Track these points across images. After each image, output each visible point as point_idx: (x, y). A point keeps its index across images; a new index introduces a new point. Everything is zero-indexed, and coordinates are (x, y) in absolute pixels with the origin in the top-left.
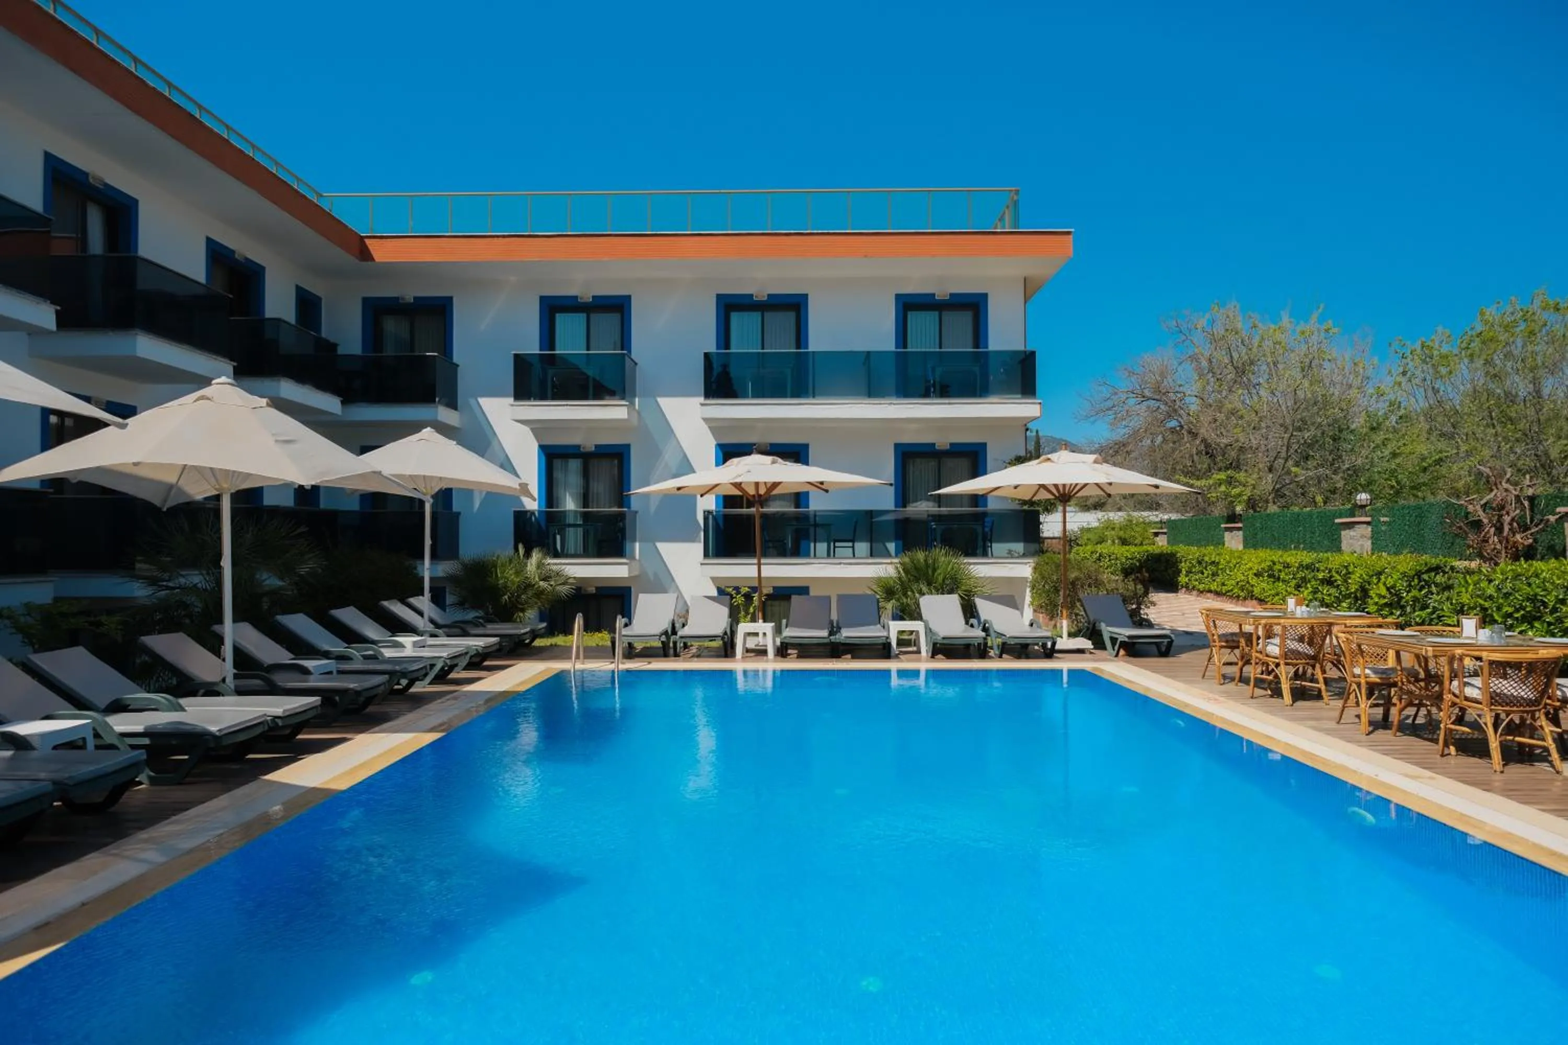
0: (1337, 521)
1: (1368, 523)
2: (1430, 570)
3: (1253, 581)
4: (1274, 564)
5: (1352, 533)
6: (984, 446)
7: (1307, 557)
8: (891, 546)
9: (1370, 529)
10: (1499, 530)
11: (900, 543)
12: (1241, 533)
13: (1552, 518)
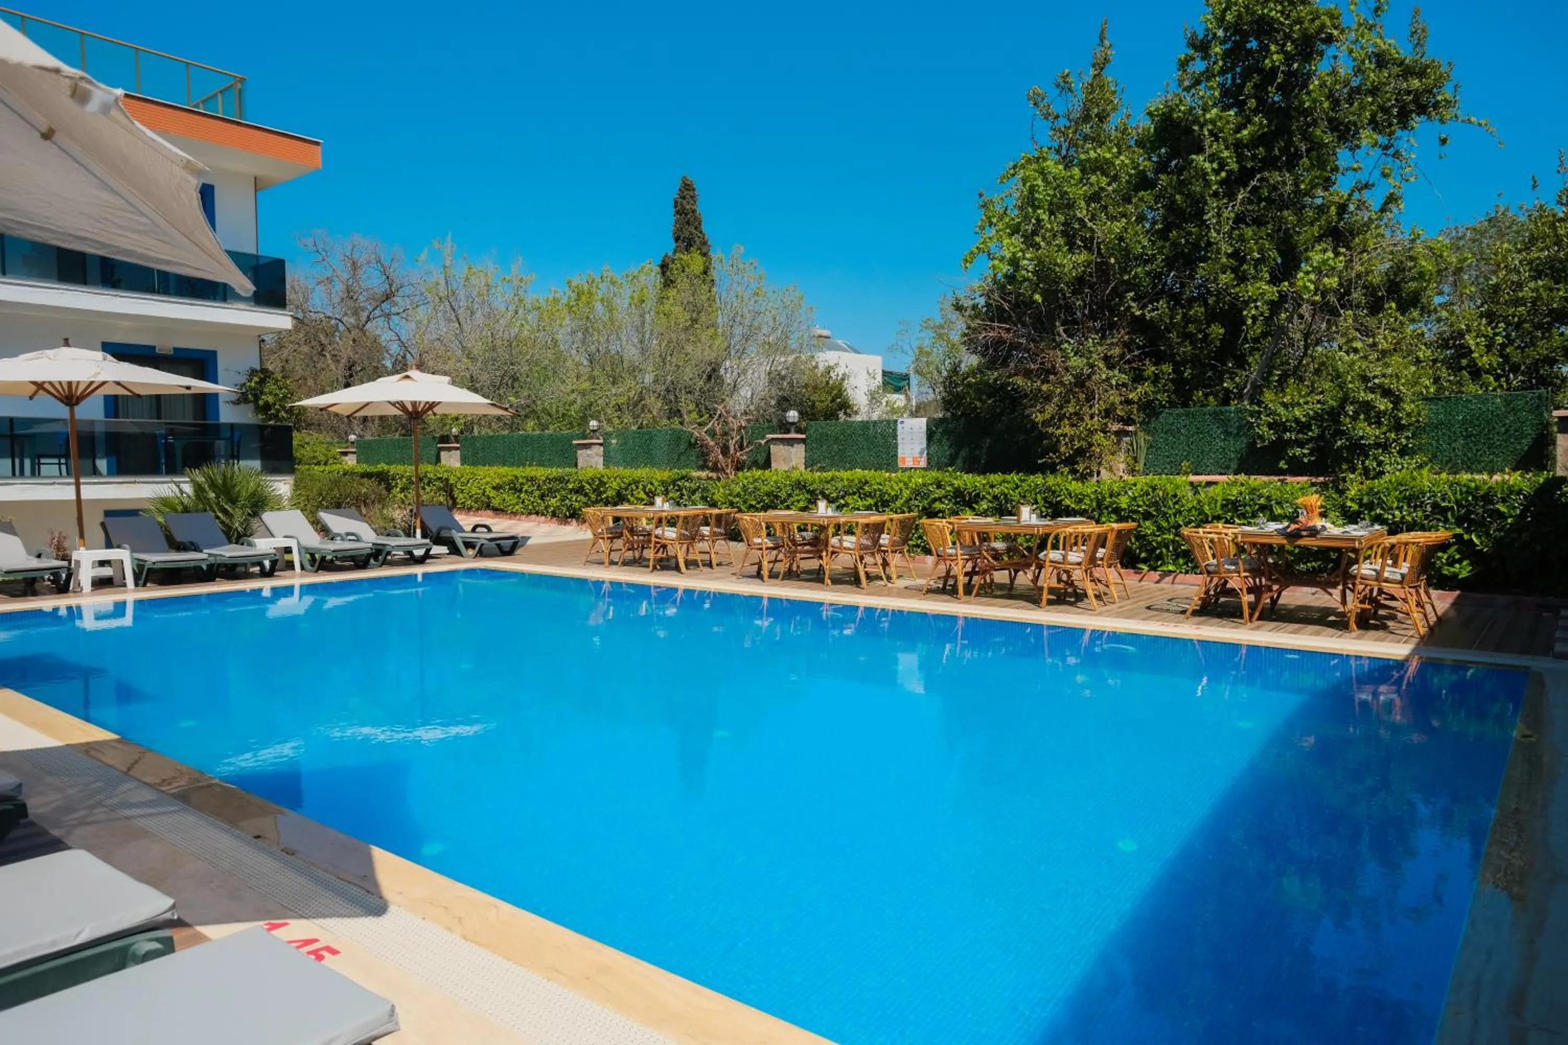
0: (574, 442)
1: (601, 444)
2: (683, 478)
3: (492, 493)
4: (516, 477)
5: (589, 452)
6: (213, 354)
7: (555, 472)
8: (102, 464)
9: (602, 448)
10: (725, 451)
11: (114, 459)
12: (458, 452)
13: (763, 442)
